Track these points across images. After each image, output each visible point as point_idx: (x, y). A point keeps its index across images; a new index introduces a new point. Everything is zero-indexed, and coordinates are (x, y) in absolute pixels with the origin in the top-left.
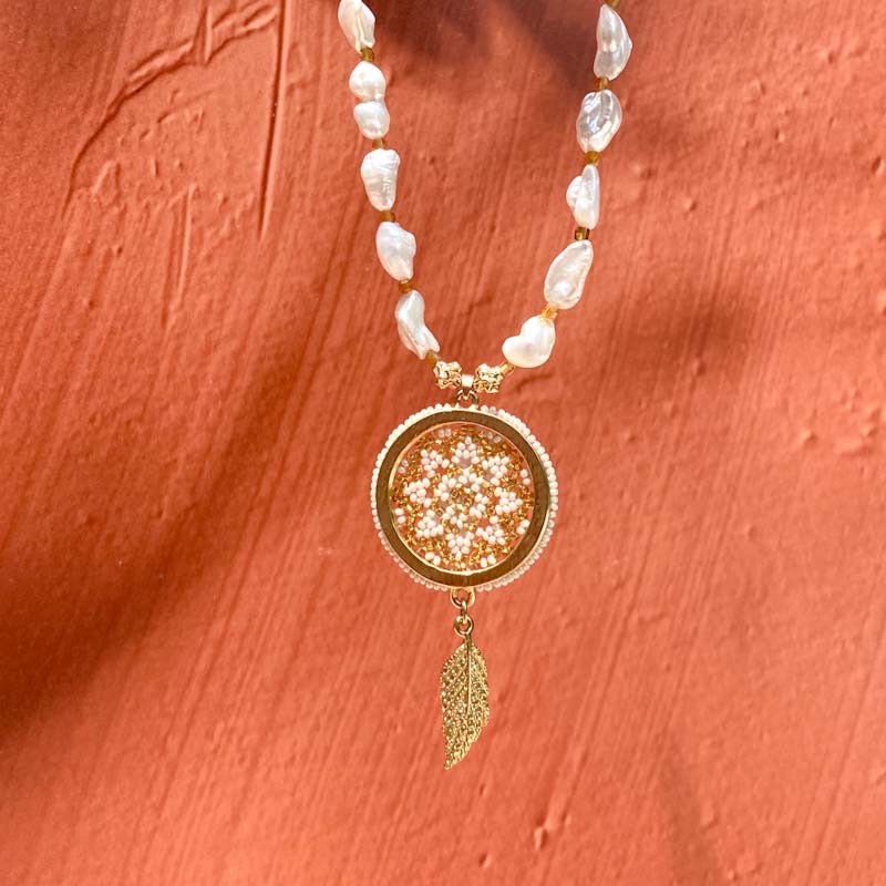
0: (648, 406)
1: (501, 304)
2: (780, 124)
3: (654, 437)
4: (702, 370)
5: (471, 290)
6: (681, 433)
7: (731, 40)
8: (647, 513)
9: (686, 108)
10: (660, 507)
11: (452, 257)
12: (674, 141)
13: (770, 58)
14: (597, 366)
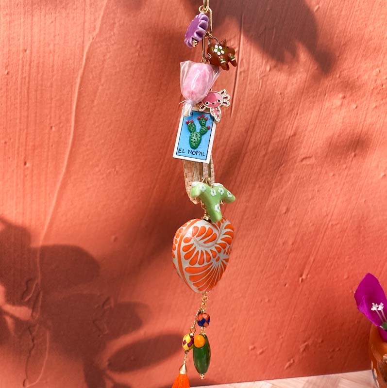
0: (339, 166)
1: (298, 136)
2: (384, 82)
3: (340, 175)
4: (355, 156)
5: (290, 133)
6: (347, 174)
7: (371, 56)
8: (336, 196)
9: (356, 77)
10: (340, 194)
11: (285, 123)
12: (352, 87)
13: (383, 62)
14: (325, 154)
